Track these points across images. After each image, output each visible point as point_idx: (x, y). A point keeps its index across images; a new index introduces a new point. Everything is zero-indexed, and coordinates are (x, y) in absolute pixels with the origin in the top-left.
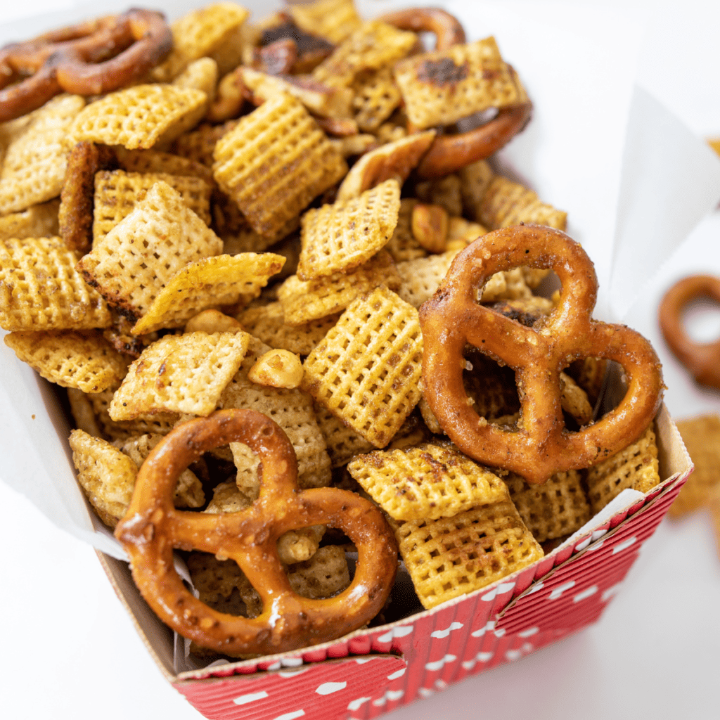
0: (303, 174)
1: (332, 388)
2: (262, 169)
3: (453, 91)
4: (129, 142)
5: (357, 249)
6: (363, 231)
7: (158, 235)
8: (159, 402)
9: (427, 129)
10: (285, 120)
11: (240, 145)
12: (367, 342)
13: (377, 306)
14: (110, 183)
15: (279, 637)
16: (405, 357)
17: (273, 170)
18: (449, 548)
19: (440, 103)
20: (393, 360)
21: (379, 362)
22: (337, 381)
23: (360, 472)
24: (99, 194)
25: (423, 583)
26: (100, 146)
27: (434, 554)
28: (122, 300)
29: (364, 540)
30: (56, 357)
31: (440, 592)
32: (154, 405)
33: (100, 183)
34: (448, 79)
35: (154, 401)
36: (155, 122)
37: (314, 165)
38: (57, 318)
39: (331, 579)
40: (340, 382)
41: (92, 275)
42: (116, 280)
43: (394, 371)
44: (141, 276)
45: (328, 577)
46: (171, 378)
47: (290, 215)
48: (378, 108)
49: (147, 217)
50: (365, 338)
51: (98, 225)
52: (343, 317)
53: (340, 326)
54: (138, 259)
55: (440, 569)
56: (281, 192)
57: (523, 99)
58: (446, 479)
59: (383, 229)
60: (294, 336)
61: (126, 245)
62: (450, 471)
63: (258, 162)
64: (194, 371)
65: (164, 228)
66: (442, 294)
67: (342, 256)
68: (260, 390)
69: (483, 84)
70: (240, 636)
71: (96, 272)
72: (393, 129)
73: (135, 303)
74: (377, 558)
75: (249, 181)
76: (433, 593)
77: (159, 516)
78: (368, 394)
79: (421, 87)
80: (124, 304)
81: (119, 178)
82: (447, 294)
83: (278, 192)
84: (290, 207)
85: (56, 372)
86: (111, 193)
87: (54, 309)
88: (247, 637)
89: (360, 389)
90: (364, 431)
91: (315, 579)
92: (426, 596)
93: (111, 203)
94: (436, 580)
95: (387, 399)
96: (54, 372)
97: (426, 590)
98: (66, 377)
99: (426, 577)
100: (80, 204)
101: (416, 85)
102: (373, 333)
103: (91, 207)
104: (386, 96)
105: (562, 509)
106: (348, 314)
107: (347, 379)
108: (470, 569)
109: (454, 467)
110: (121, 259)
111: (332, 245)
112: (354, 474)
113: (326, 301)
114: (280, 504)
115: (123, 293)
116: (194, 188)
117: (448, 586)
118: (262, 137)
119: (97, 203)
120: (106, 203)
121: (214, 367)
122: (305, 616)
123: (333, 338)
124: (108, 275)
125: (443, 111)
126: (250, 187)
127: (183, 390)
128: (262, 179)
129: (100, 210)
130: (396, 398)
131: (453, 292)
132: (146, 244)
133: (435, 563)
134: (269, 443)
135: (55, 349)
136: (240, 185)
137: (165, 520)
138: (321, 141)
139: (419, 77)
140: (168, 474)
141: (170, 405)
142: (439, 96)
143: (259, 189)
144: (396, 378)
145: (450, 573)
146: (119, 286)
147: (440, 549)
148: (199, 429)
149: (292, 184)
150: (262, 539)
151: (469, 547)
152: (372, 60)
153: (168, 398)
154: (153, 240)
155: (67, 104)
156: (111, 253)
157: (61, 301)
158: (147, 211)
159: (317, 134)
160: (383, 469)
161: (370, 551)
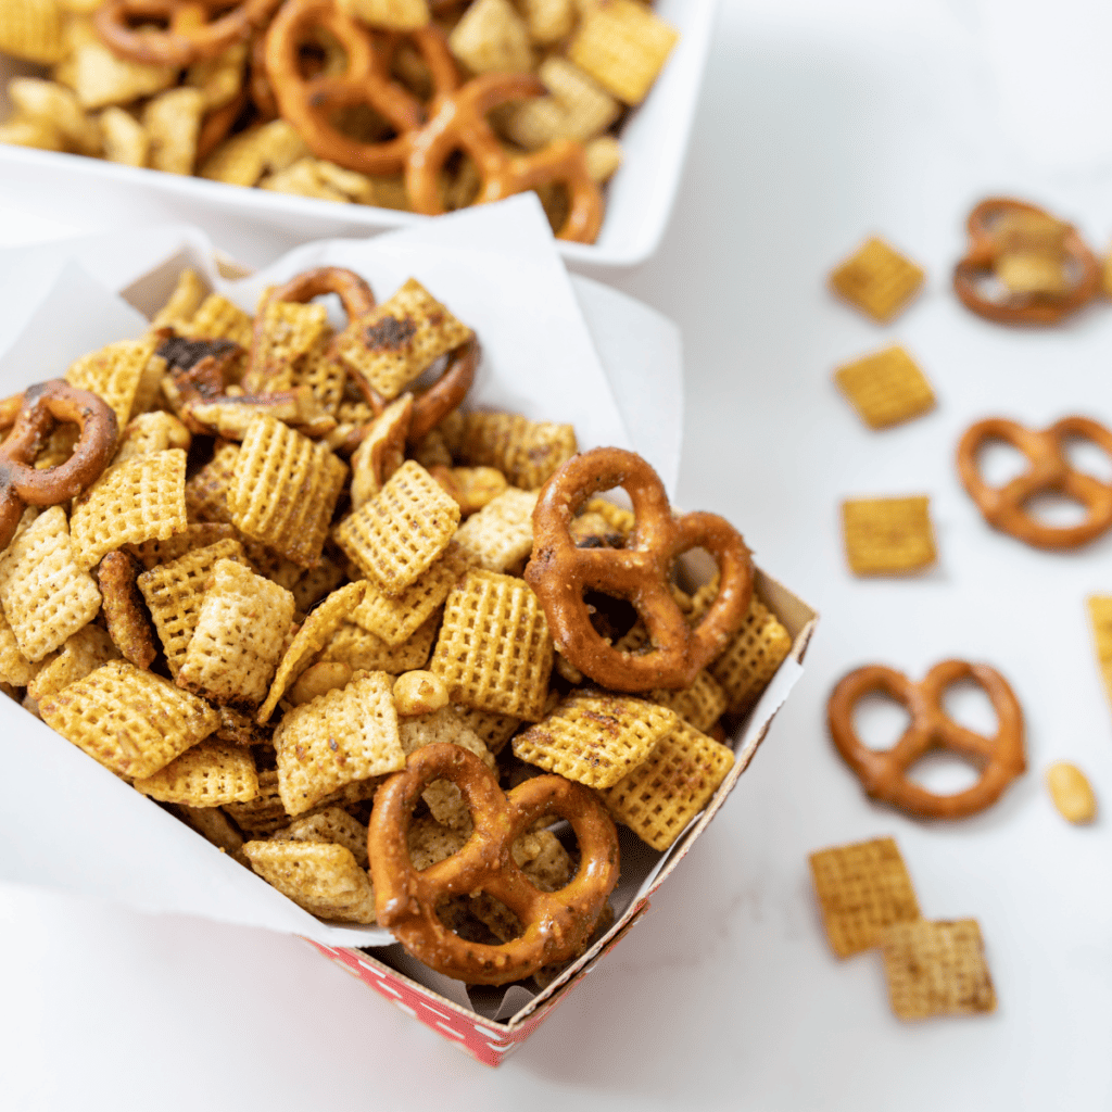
0: (318, 489)
1: (474, 686)
2: (283, 502)
3: (410, 349)
4: (161, 534)
5: (434, 545)
6: (432, 526)
7: (245, 614)
8: (346, 777)
9: (399, 396)
10: (275, 443)
12: (487, 629)
13: (478, 590)
14: (157, 582)
15: (561, 940)
16: (528, 626)
17: (292, 498)
18: (657, 784)
19: (402, 365)
20: (520, 634)
21: (508, 642)
22: (476, 678)
23: (533, 753)
24: (150, 597)
25: (648, 830)
26: (125, 549)
27: (646, 798)
28: (235, 695)
30: (196, 780)
33: (146, 587)
34: (401, 337)
35: (338, 778)
36: (173, 501)
37: (322, 476)
38: (181, 742)
39: (556, 863)
40: (479, 677)
41: (200, 684)
42: (224, 677)
43: (525, 645)
44: (246, 662)
45: (552, 862)
46: (346, 748)
47: (323, 536)
48: (329, 392)
49: (227, 601)
50: (482, 626)
51: (163, 630)
52: (447, 614)
53: (448, 625)
54: (237, 647)
55: (658, 808)
57: (466, 334)
58: (623, 730)
59: (451, 513)
60: (402, 654)
61: (221, 639)
62: (620, 720)
63: (275, 497)
64: (363, 731)
65: (248, 605)
66: (545, 553)
67: (423, 557)
68: (415, 720)
69: (435, 331)
70: (533, 956)
71: (203, 679)
72: (353, 408)
75: (276, 519)
78: (511, 677)
79: (377, 356)
80: (237, 698)
81: (161, 574)
82: (551, 552)
83: (306, 519)
84: (320, 528)
85: (206, 796)
86: (162, 593)
88: (537, 954)
89: (501, 675)
90: (520, 713)
91: (543, 871)
92: (655, 839)
93: (167, 602)
94: (659, 821)
95: (529, 675)
96: (204, 796)
97: (654, 833)
98: (221, 796)
99: (647, 823)
100: (135, 617)
101: (370, 356)
102: (490, 618)
103: (147, 615)
104: (331, 377)
105: (705, 701)
106: (452, 608)
107: (484, 672)
108: (683, 797)
109: (622, 715)
110: (222, 655)
111: (404, 550)
112: (526, 757)
113: (422, 607)
114: (502, 818)
115: (234, 686)
116: (229, 550)
118: (266, 469)
119: (153, 608)
120: (161, 605)
121: (377, 718)
122: (571, 910)
123: (450, 638)
124: (214, 676)
125: (408, 372)
126: (279, 525)
127: (368, 755)
129: (158, 615)
130: (536, 670)
131: (556, 547)
132: (239, 629)
135: (188, 774)
136: (270, 529)
138: (313, 451)
139: (369, 346)
140: (402, 842)
141: (360, 774)
142: (399, 358)
143: (288, 524)
144: (530, 650)
145: (669, 808)
146: (229, 682)
147: (650, 790)
149: (314, 503)
151: (674, 777)
152: (299, 345)
153: (353, 769)
154: (243, 622)
156: (209, 653)
157: (174, 724)
158: (225, 596)
159: (307, 443)
160: (556, 744)
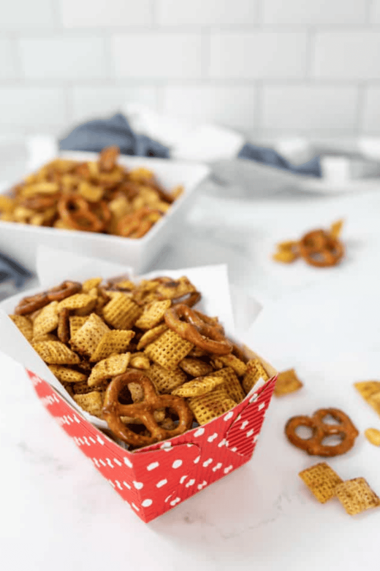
2: (120, 314)
3: (177, 289)
7: (95, 329)
8: (106, 373)
11: (111, 308)
14: (74, 319)
17: (123, 314)
18: (208, 406)
19: (173, 293)
22: (157, 351)
24: (71, 323)
25: (200, 418)
27: (202, 409)
28: (84, 352)
29: (181, 410)
31: (206, 420)
32: (105, 375)
33: (71, 320)
37: (135, 312)
41: (75, 344)
42: (83, 344)
44: (91, 343)
46: (109, 366)
49: (90, 324)
51: (72, 332)
54: (89, 336)
55: (205, 413)
56: (127, 320)
61: (85, 332)
63: (118, 312)
64: (116, 362)
65: (96, 327)
68: (136, 369)
69: (186, 286)
71: (76, 342)
73: (89, 352)
74: (186, 414)
75: (116, 318)
76: (203, 421)
77: (115, 404)
78: (166, 355)
80: (86, 353)
81: (77, 318)
85: (66, 376)
86: (75, 322)
87: (63, 356)
89: (164, 353)
92: (201, 421)
93: (76, 325)
94: (204, 416)
95: (172, 356)
97: (202, 420)
98: (71, 377)
99: (200, 416)
100: (65, 326)
103: (69, 328)
108: (215, 412)
114: (153, 399)
115: (85, 349)
117: (208, 418)
118: (118, 305)
119: (71, 325)
120: (73, 325)
121: (122, 361)
124: (80, 343)
125: (175, 295)
126: (117, 320)
127: (114, 367)
128: (120, 317)
129: (72, 328)
130: (175, 356)
132: (91, 332)
133: (203, 411)
134: (146, 381)
135: (64, 370)
136: (114, 319)
137: (117, 405)
141: (110, 373)
143: (120, 320)
145: (209, 414)
146: (84, 347)
147: (205, 407)
148: (122, 378)
149: (129, 317)
150: (149, 410)
151: (214, 405)
153: (109, 371)
154: (93, 330)
155: (53, 303)
156: (80, 336)
157: (65, 355)
158: (90, 322)
159: (133, 303)
161: (183, 413)
